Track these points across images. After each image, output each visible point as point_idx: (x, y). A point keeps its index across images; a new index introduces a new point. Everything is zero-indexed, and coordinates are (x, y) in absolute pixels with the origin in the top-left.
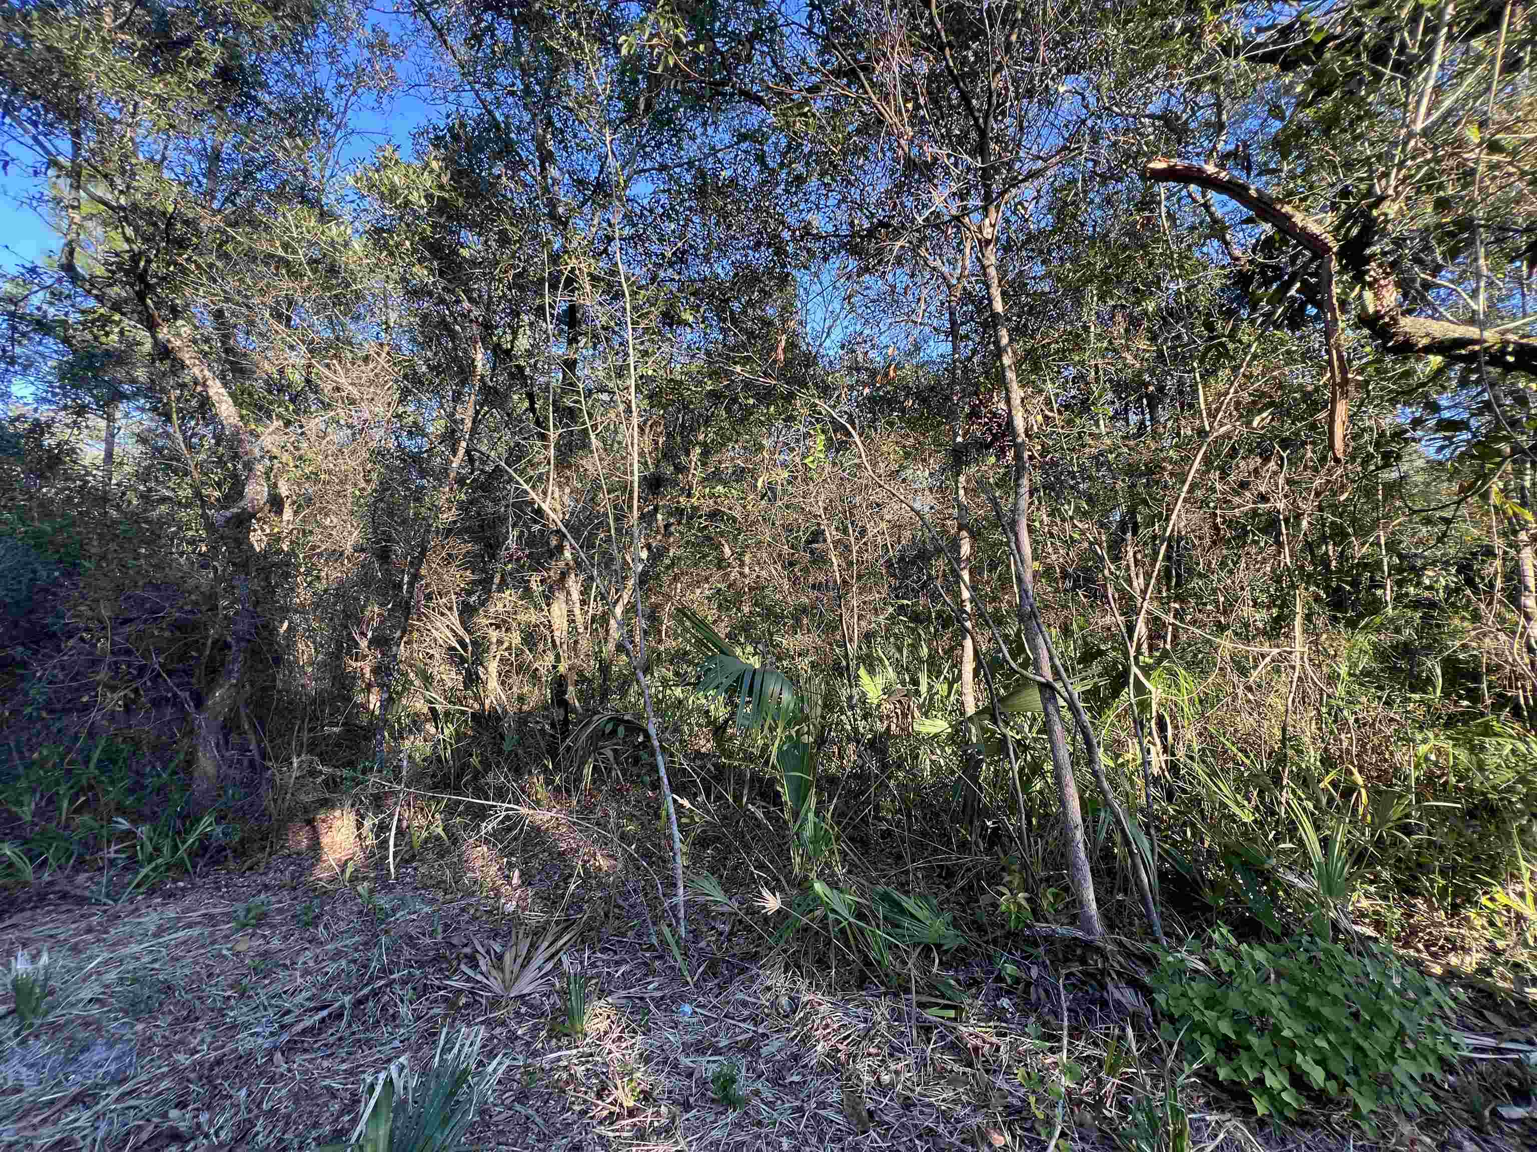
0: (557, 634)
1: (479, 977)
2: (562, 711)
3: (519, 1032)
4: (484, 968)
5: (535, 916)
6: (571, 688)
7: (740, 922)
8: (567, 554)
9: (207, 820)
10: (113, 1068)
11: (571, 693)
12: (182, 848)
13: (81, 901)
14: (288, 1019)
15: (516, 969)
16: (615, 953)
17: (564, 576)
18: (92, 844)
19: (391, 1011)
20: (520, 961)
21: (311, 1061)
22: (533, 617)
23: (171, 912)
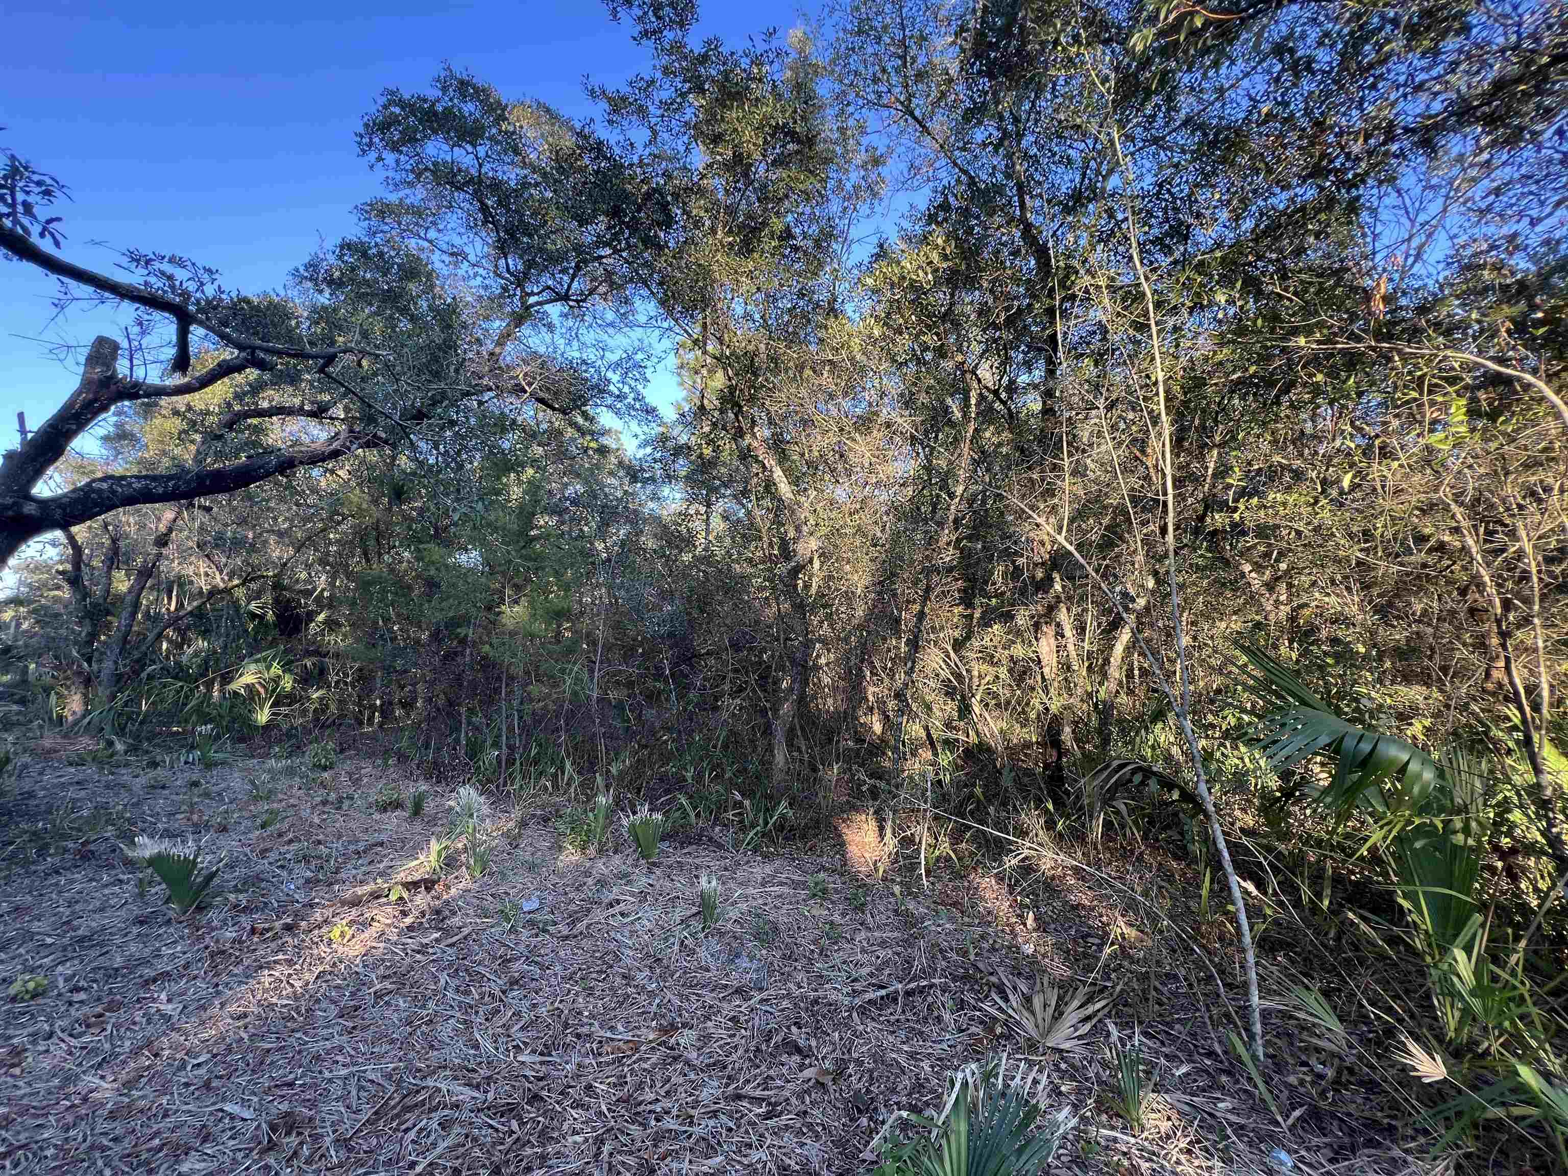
0: (1046, 670)
1: (1010, 1011)
2: (1054, 753)
3: (1063, 1089)
4: (1014, 1004)
5: (1059, 969)
6: (1067, 730)
7: (1351, 1071)
8: (1058, 587)
9: (784, 804)
10: (755, 976)
11: (1067, 733)
12: (771, 822)
13: (720, 846)
14: (858, 986)
15: (1048, 1019)
16: (1162, 1043)
17: (1051, 609)
18: (722, 807)
19: (936, 1014)
20: (1050, 1011)
21: (880, 1030)
22: (1018, 650)
23: (768, 869)
